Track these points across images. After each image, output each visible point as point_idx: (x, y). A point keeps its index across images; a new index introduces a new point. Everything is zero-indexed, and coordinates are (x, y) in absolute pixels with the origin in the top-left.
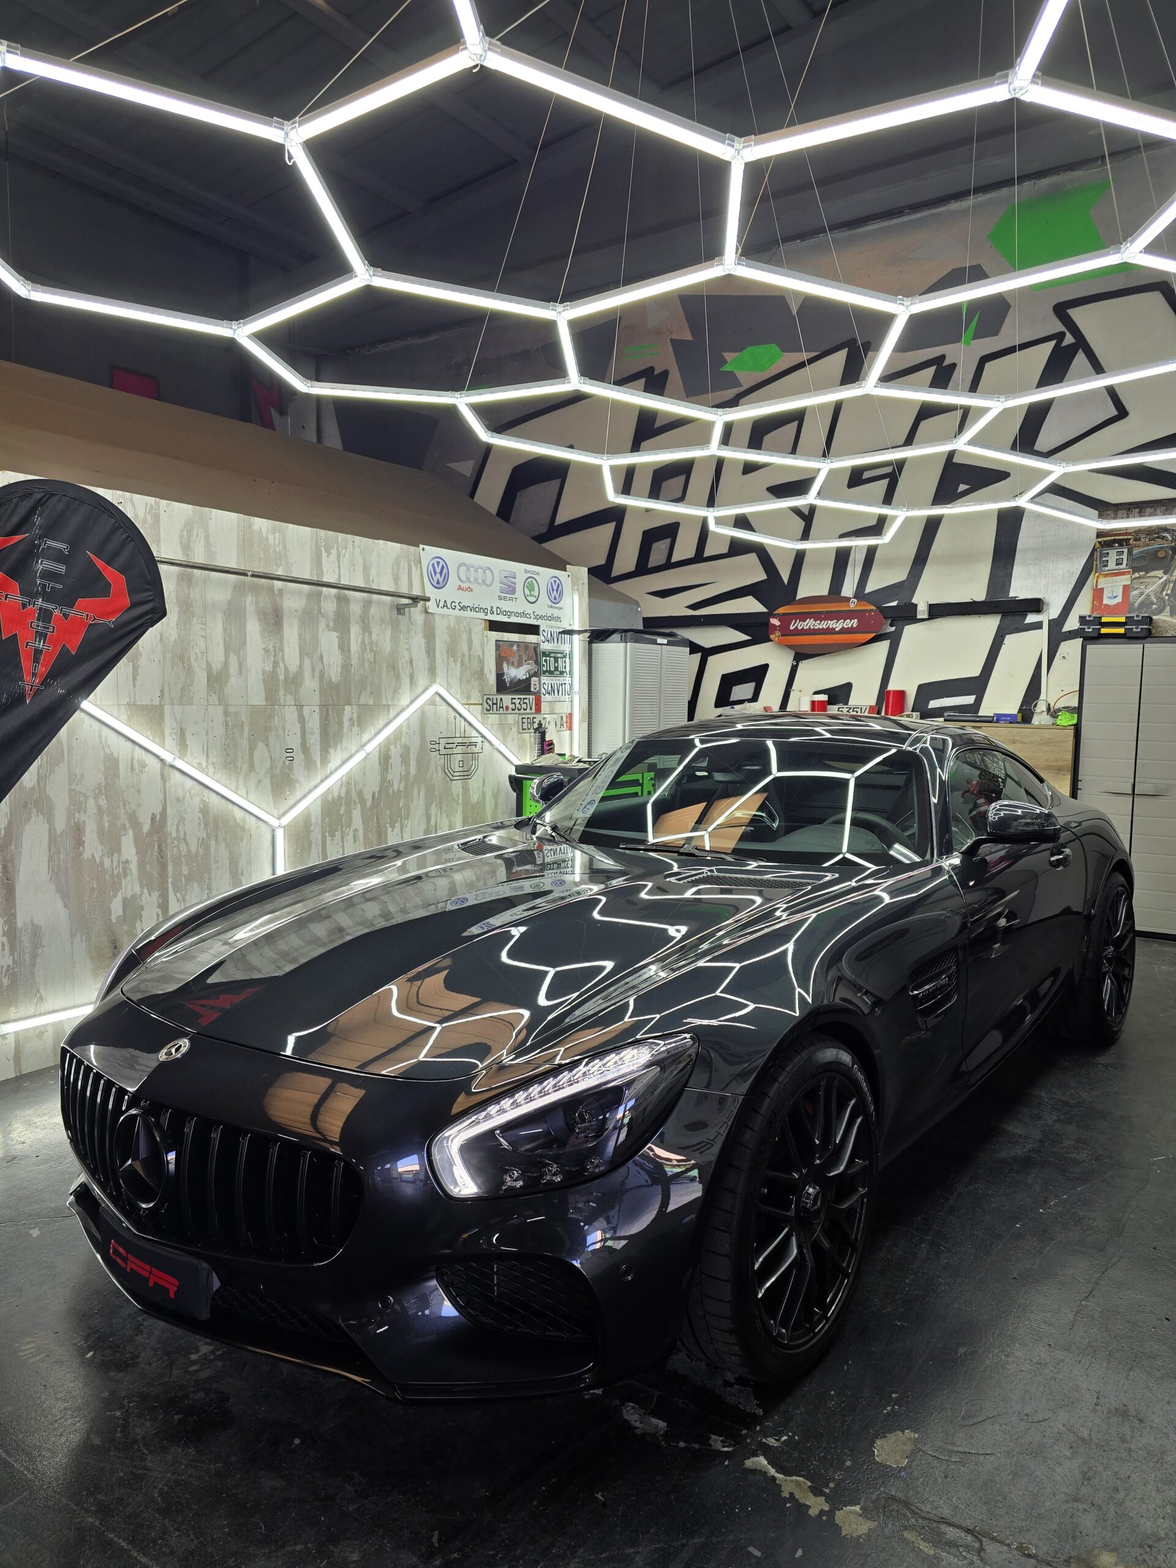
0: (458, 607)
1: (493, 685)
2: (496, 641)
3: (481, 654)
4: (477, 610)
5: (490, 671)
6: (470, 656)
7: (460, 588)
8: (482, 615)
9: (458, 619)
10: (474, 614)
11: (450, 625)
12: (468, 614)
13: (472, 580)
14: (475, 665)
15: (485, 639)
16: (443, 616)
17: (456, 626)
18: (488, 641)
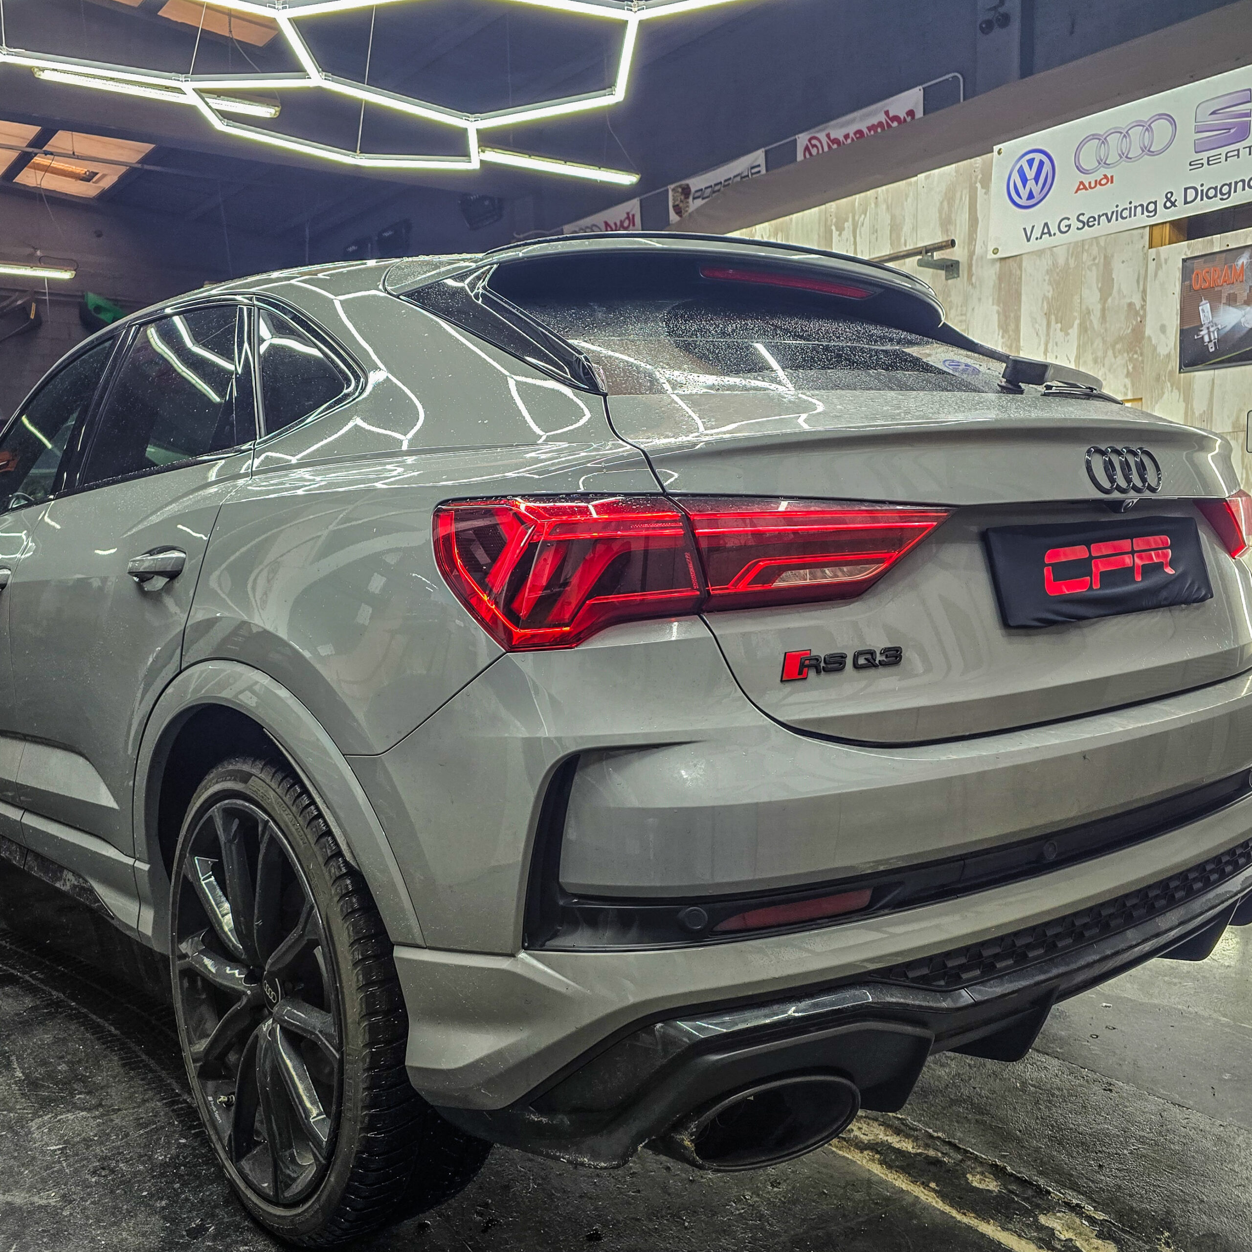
0: (1075, 224)
1: (1168, 356)
2: (1184, 260)
3: (1137, 301)
4: (1126, 213)
5: (1163, 329)
6: (1103, 310)
7: (1082, 186)
8: (1143, 220)
9: (1077, 249)
10: (1117, 225)
11: (1055, 265)
12: (1104, 228)
13: (1113, 158)
14: (1120, 326)
15: (1152, 265)
16: (1040, 253)
17: (1072, 263)
18: (1159, 267)
